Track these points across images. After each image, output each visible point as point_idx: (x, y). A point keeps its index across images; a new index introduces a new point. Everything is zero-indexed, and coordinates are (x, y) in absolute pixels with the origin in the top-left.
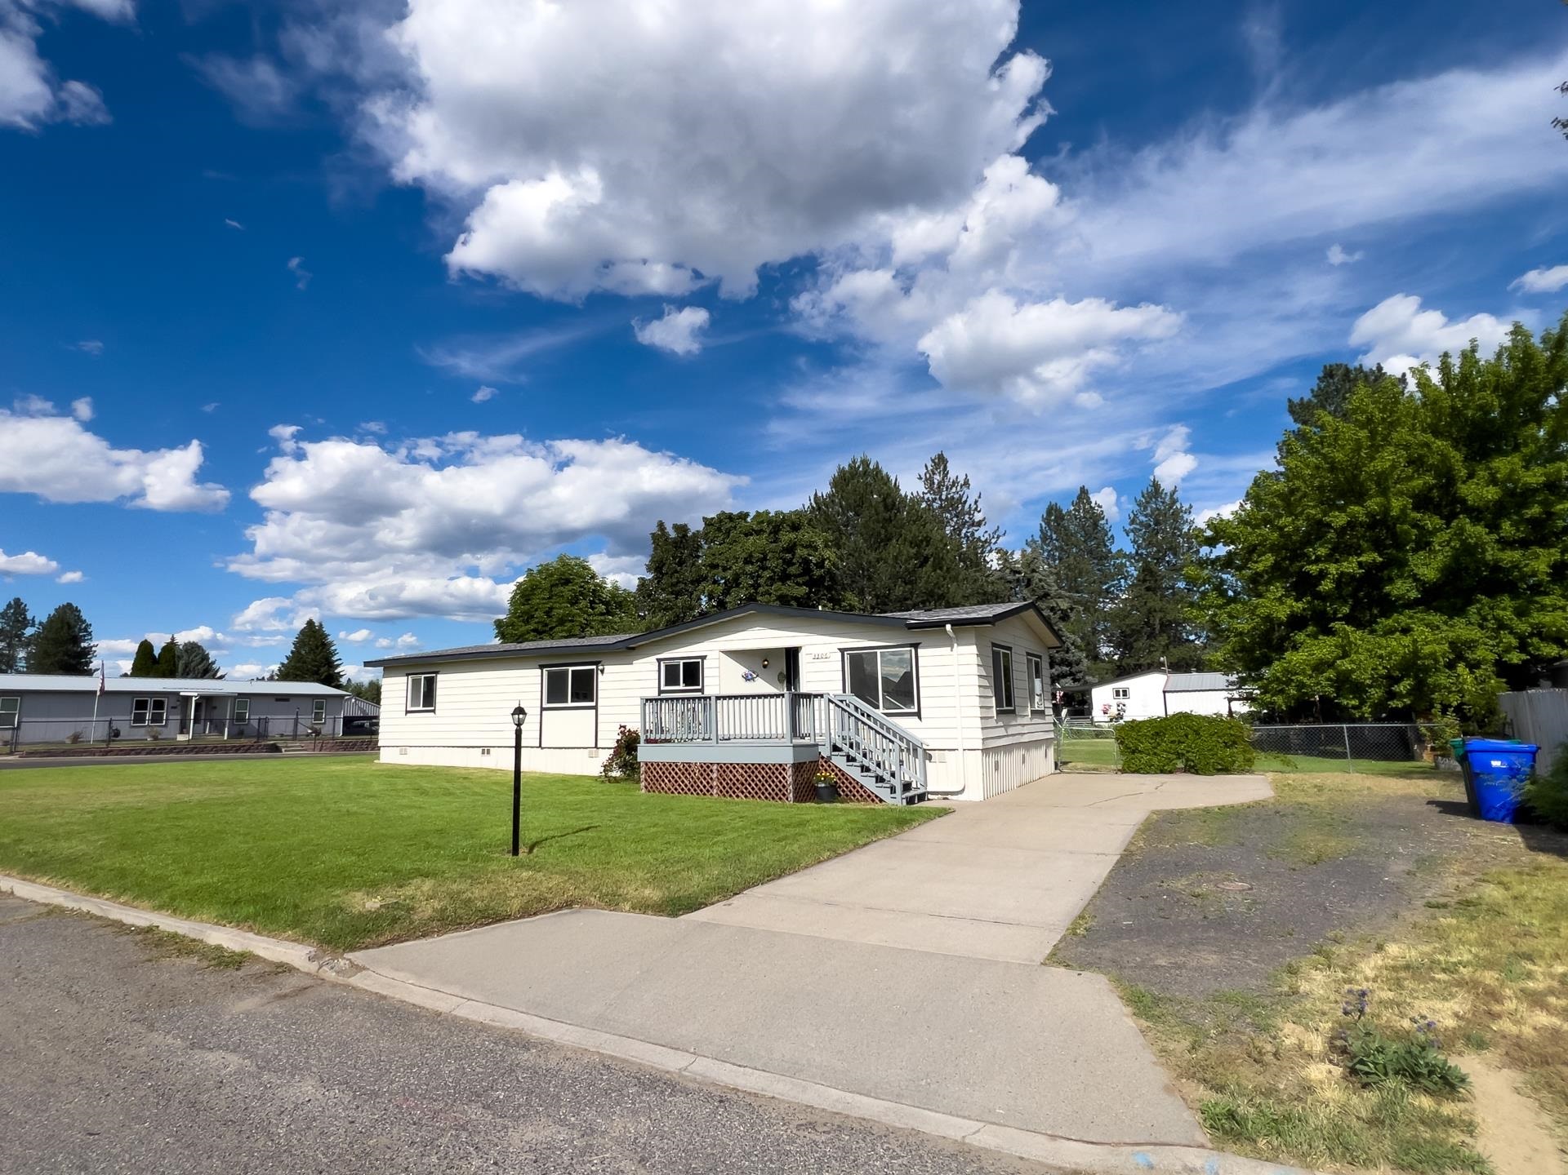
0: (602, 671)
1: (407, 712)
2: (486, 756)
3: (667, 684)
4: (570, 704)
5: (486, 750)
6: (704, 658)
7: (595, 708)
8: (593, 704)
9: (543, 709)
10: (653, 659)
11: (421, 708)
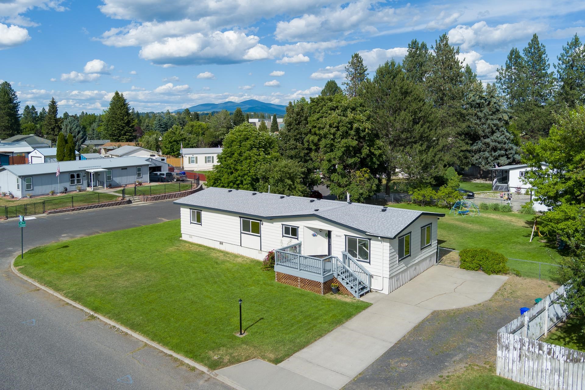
0: (262, 224)
1: (191, 223)
2: (221, 245)
3: (285, 233)
4: (251, 233)
5: (221, 243)
6: (298, 227)
7: (260, 236)
8: (259, 235)
9: (241, 233)
10: (280, 223)
11: (196, 222)
